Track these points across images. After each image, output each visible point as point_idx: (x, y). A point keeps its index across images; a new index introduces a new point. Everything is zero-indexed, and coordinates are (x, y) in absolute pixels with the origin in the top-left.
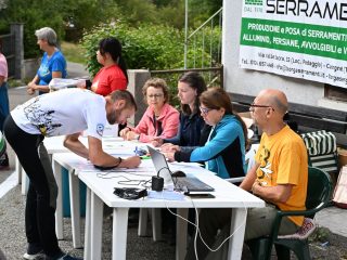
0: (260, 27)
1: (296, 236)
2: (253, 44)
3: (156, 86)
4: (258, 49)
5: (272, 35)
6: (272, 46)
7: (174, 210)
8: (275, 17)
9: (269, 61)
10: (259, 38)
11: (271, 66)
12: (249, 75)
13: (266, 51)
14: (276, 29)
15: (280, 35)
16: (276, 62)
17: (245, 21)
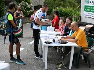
0: (88, 7)
1: (86, 53)
2: (87, 11)
3: (62, 20)
4: (88, 12)
5: (91, 9)
6: (91, 11)
7: (57, 46)
8: (91, 5)
9: (90, 15)
10: (88, 10)
11: (91, 16)
12: (86, 18)
13: (90, 13)
14: (91, 8)
15: (92, 9)
16: (91, 15)
17: (85, 6)
